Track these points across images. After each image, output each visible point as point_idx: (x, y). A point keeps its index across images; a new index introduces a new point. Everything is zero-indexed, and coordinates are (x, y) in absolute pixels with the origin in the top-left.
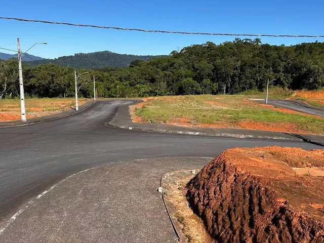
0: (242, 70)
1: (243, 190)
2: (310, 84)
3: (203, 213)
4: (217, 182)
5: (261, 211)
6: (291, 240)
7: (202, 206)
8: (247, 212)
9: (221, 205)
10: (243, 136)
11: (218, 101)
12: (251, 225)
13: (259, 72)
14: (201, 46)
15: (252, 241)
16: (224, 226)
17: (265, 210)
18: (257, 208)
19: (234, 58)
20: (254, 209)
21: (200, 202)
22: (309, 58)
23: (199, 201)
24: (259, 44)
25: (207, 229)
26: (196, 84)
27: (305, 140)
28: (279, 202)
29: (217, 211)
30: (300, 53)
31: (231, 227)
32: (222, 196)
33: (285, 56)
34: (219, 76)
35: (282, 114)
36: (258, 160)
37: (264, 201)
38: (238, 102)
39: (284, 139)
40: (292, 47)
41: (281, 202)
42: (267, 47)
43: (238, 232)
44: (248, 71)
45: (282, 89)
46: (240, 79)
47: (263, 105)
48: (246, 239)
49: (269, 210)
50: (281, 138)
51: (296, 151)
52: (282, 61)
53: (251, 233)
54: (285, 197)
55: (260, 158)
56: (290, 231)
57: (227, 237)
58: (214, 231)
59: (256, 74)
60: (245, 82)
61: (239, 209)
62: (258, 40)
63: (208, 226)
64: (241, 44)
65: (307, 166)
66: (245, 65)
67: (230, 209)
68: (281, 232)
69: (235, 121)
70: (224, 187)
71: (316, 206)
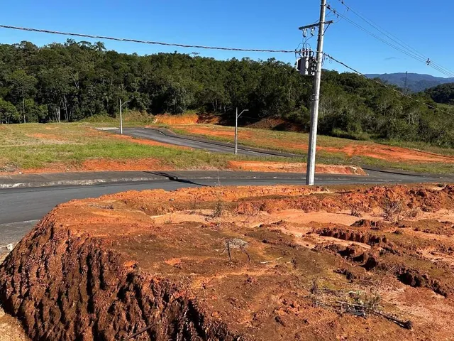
0: (81, 85)
1: (79, 261)
2: (172, 107)
3: (20, 309)
4: (42, 257)
5: (103, 286)
6: (141, 315)
7: (19, 299)
8: (84, 292)
9: (48, 290)
10: (90, 182)
11: (49, 132)
12: (90, 308)
13: (107, 90)
14: (13, 46)
15: (93, 331)
16: (52, 321)
17: (108, 283)
18: (97, 283)
19: (68, 68)
20: (94, 285)
21: (16, 293)
22: (169, 74)
23: (14, 292)
24: (103, 50)
25: (27, 332)
26: (10, 106)
27: (171, 179)
28: (127, 267)
29: (41, 301)
30: (158, 66)
31: (63, 320)
32: (48, 277)
33: (139, 69)
34: (48, 94)
35: (141, 146)
36: (104, 214)
37: (106, 270)
38: (81, 133)
39: (146, 179)
40: (147, 57)
41: (128, 266)
42: (113, 55)
43: (72, 324)
44: (91, 88)
45: (140, 114)
46: (81, 99)
47: (118, 135)
48: (83, 331)
49: (113, 282)
50: (142, 179)
51: (158, 194)
52: (136, 76)
53: (91, 320)
54: (134, 258)
55: (107, 210)
56: (140, 303)
57: (56, 335)
58: (37, 332)
59: (103, 93)
60: (88, 103)
61: (73, 290)
62: (100, 45)
63: (28, 327)
64: (76, 48)
65: (169, 212)
66: (86, 79)
67: (60, 294)
68: (129, 307)
69: (77, 161)
70: (51, 262)
71: (172, 262)
